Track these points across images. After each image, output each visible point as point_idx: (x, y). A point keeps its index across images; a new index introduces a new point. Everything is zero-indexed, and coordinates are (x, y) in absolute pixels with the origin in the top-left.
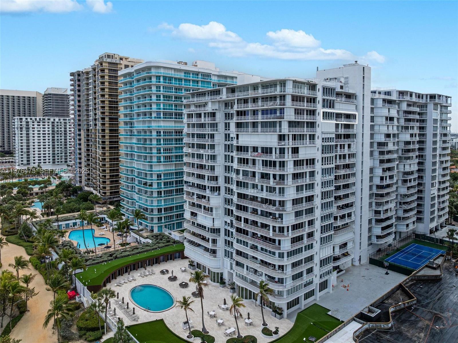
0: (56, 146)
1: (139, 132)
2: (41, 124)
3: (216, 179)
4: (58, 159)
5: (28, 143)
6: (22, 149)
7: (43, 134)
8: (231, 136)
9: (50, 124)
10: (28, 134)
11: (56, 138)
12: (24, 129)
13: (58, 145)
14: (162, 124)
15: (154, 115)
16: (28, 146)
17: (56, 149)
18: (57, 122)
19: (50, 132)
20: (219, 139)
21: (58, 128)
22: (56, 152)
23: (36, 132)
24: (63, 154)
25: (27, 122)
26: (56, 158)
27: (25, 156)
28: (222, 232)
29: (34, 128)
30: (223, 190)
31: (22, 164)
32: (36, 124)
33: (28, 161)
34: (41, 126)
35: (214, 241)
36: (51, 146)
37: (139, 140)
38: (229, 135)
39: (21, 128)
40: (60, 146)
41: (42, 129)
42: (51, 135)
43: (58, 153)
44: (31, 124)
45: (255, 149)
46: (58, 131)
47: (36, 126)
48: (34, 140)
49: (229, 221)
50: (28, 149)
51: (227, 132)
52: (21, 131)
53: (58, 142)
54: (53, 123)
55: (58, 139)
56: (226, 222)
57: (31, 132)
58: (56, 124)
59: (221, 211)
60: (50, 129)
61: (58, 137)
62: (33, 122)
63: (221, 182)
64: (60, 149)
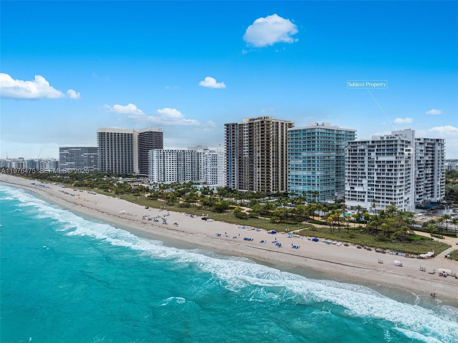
0: (179, 169)
1: (304, 158)
2: (171, 154)
3: (365, 173)
4: (180, 178)
5: (164, 167)
6: (161, 171)
7: (172, 161)
8: (372, 157)
9: (176, 154)
10: (164, 161)
11: (179, 163)
12: (162, 157)
13: (180, 168)
14: (320, 153)
15: (316, 150)
16: (164, 169)
17: (179, 171)
18: (180, 153)
19: (176, 159)
20: (366, 159)
21: (180, 157)
22: (179, 173)
23: (168, 160)
24: (183, 175)
25: (164, 153)
26: (179, 177)
27: (162, 175)
28: (367, 193)
29: (167, 157)
30: (367, 177)
31: (161, 181)
32: (168, 154)
33: (164, 179)
34: (171, 155)
35: (364, 196)
36: (176, 169)
37: (303, 161)
38: (370, 157)
39: (161, 157)
40: (181, 169)
41: (172, 158)
42: (176, 162)
43: (180, 174)
44: (166, 154)
45: (384, 162)
46: (180, 159)
47: (168, 155)
48: (168, 165)
49: (370, 188)
50: (164, 171)
51: (369, 156)
52: (161, 159)
53: (180, 166)
54: (177, 153)
55: (180, 164)
56: (368, 189)
57: (166, 160)
58: (179, 154)
59: (367, 185)
60: (176, 158)
61: (180, 162)
62: (167, 153)
63: (367, 175)
64: (181, 171)
